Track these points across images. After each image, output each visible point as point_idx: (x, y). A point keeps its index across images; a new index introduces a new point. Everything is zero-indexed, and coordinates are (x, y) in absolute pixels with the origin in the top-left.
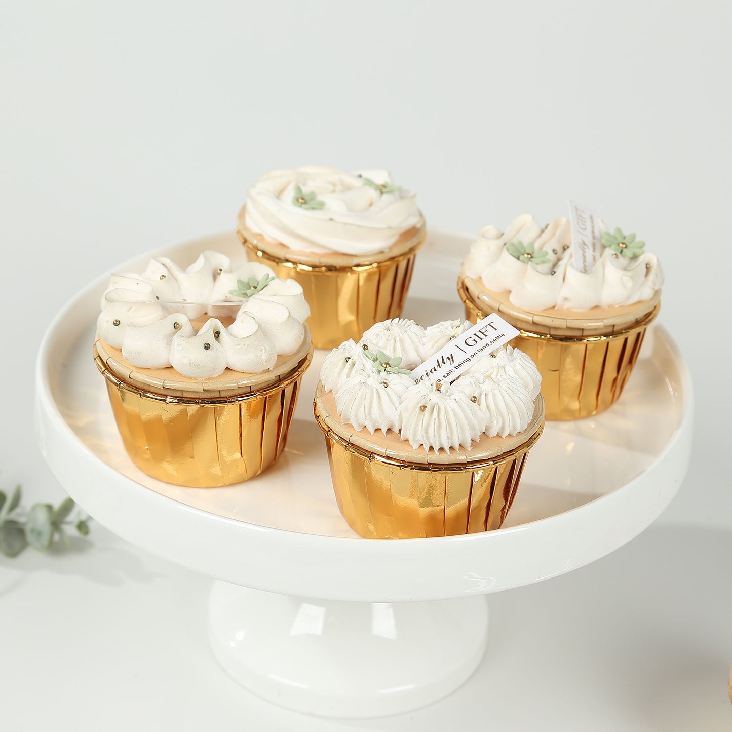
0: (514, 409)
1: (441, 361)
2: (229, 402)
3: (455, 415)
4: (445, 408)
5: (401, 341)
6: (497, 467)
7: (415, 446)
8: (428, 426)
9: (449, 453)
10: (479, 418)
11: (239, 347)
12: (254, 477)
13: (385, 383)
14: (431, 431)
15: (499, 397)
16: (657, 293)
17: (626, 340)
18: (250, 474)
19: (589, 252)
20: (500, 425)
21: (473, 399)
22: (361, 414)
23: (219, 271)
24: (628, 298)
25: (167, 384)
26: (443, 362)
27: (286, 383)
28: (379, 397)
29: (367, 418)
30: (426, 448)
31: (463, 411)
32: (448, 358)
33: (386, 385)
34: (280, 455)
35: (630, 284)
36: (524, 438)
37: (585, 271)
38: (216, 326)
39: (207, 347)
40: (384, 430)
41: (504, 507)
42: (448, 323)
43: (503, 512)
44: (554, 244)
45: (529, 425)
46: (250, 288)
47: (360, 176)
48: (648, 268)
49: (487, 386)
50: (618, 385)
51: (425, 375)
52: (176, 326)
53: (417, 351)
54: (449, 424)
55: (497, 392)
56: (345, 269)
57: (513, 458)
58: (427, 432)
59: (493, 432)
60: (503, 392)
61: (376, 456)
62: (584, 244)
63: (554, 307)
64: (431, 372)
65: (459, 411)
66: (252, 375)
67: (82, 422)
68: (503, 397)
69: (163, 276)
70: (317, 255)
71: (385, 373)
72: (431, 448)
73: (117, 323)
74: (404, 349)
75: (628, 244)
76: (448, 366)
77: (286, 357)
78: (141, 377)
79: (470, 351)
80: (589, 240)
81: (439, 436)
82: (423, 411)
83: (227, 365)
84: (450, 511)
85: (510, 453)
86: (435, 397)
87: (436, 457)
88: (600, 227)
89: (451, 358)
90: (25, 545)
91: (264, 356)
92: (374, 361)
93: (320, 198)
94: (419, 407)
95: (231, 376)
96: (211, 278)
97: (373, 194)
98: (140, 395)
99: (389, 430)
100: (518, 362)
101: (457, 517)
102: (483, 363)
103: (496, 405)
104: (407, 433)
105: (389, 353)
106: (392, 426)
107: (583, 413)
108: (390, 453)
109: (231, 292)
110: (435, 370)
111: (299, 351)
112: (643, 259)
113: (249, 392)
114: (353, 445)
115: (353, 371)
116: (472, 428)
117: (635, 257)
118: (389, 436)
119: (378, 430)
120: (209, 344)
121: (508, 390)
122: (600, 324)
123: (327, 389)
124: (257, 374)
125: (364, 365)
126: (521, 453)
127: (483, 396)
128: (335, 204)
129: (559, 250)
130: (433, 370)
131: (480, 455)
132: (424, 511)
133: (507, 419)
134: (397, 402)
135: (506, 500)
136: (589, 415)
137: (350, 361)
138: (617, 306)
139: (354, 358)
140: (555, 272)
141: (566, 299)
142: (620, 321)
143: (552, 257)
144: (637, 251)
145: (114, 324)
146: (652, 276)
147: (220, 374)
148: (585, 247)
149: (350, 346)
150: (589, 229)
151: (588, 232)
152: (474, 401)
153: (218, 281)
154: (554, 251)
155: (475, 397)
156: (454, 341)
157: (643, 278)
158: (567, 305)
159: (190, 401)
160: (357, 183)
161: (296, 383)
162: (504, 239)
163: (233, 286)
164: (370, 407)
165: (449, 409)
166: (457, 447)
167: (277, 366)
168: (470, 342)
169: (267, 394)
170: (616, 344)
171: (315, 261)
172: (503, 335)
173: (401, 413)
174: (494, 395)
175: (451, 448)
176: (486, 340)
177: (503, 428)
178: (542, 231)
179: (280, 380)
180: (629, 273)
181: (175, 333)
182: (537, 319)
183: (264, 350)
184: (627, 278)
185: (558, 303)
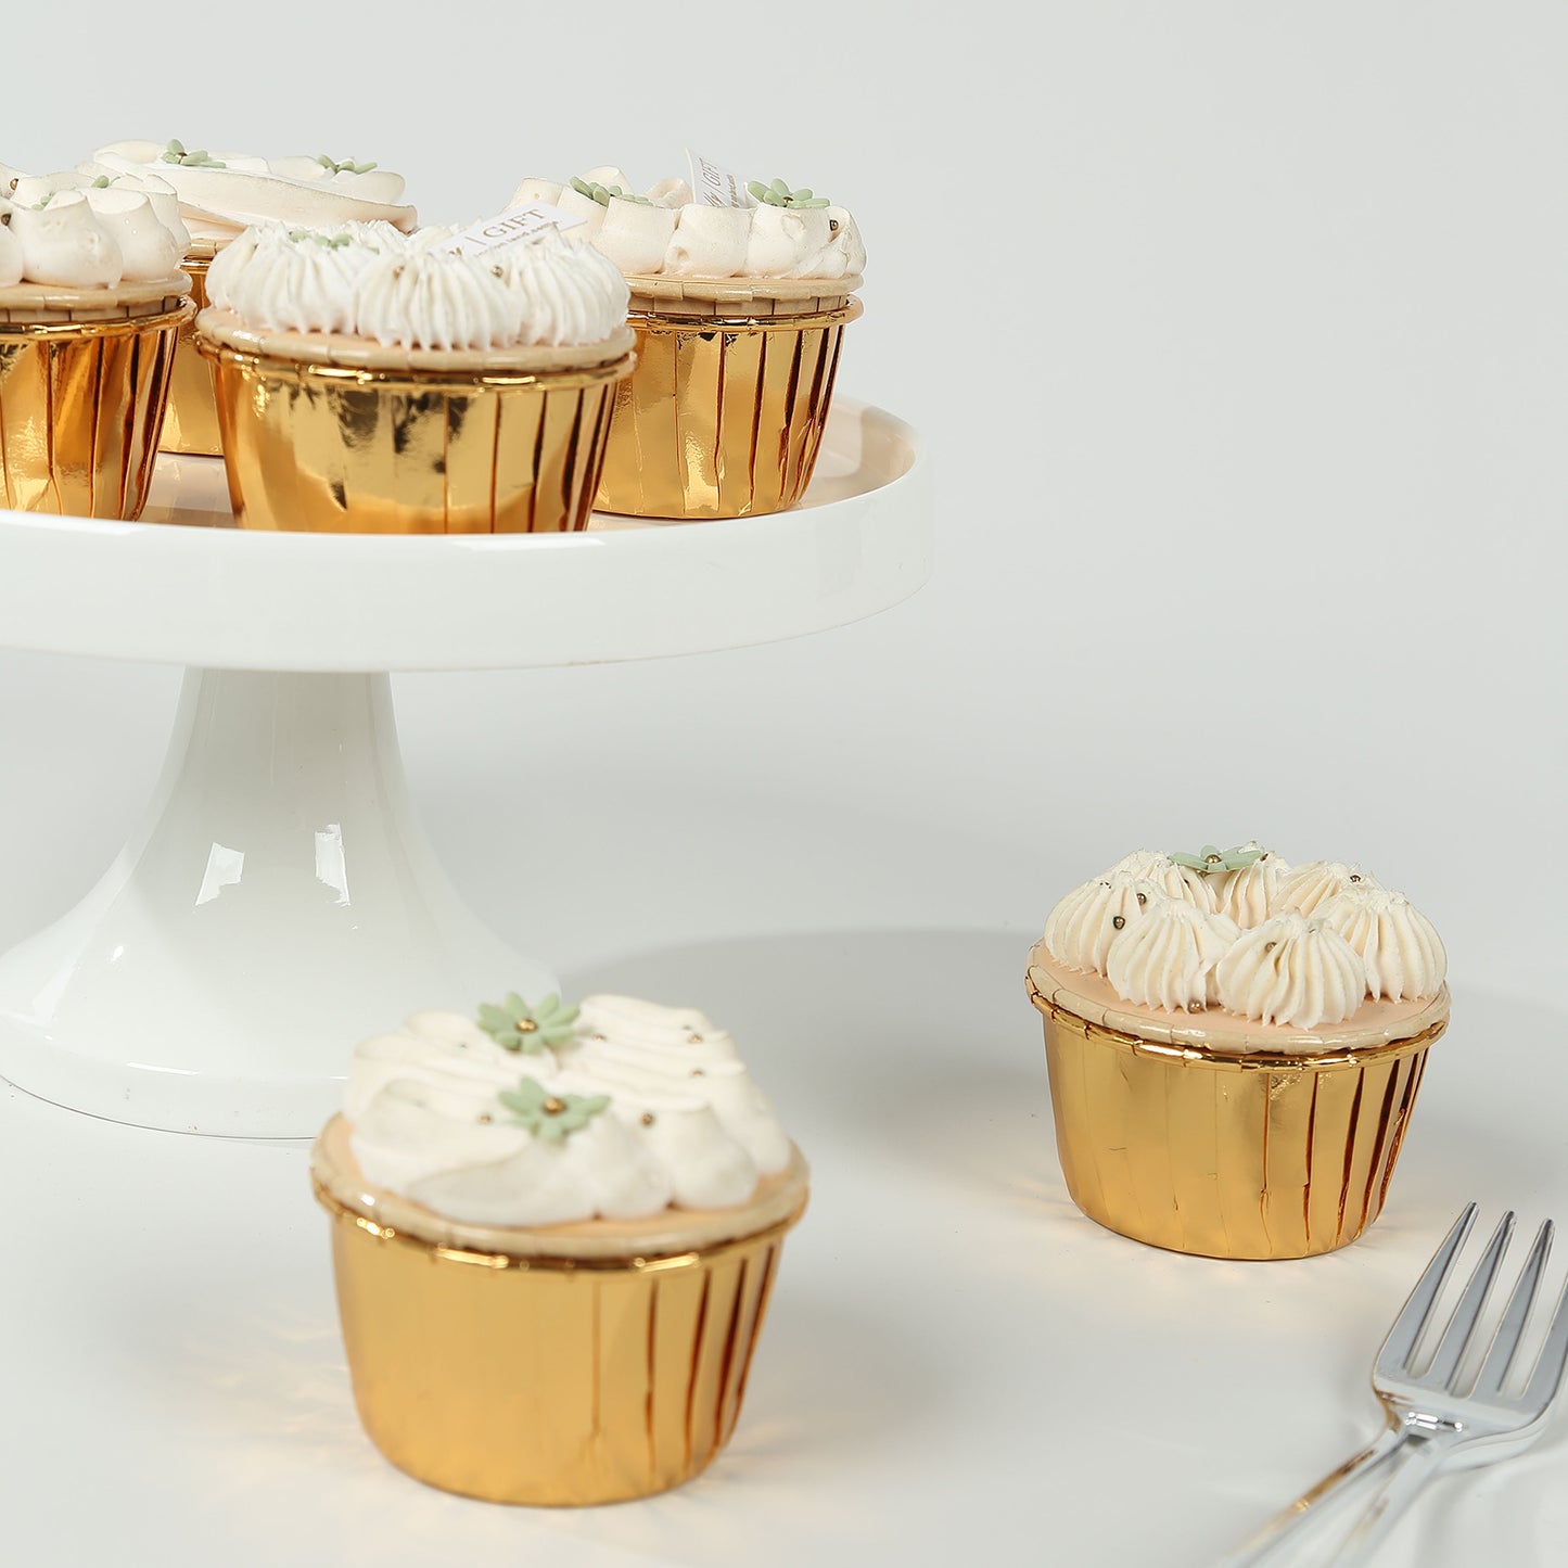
4: (442, 274)
7: (385, 343)
8: (408, 301)
9: (450, 353)
10: (510, 305)
11: (48, 227)
14: (414, 308)
15: (545, 272)
21: (496, 272)
22: (283, 300)
29: (295, 308)
30: (407, 344)
31: (478, 285)
35: (800, 235)
40: (326, 329)
48: (834, 229)
54: (448, 295)
58: (407, 313)
59: (534, 335)
60: (554, 264)
61: (311, 367)
63: (659, 271)
66: (73, 289)
72: (416, 345)
75: (797, 201)
79: (494, 241)
81: (431, 319)
82: (399, 276)
83: (25, 270)
84: (458, 516)
85: (569, 368)
87: (425, 359)
91: (98, 250)
94: (391, 270)
99: (337, 327)
104: (370, 317)
106: (342, 320)
108: (337, 354)
113: (67, 323)
114: (267, 356)
118: (336, 337)
119: (315, 330)
121: (563, 263)
122: (746, 293)
124: (83, 288)
127: (515, 271)
128: (244, 163)
133: (560, 309)
135: (568, 506)
141: (682, 253)
142: (784, 293)
147: (10, 284)
151: (724, 190)
152: (498, 276)
158: (685, 266)
165: (452, 277)
166: (465, 344)
167: (122, 287)
172: (554, 223)
173: (358, 291)
174: (536, 269)
175: (455, 345)
183: (96, 239)
184: (793, 221)
185: (667, 261)
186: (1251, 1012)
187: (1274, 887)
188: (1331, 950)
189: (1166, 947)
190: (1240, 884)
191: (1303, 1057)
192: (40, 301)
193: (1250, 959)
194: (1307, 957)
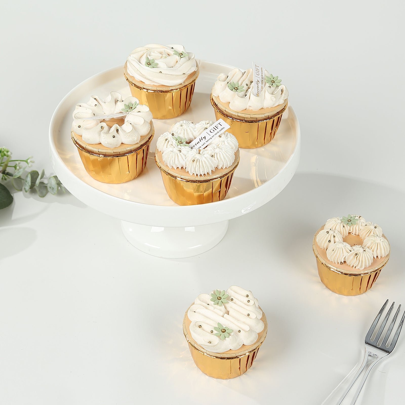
0: (227, 159)
1: (201, 139)
2: (123, 156)
3: (205, 163)
4: (201, 161)
5: (187, 130)
6: (221, 180)
7: (191, 174)
8: (195, 167)
9: (203, 176)
10: (214, 163)
11: (126, 136)
12: (135, 178)
13: (180, 150)
14: (197, 169)
15: (221, 155)
16: (286, 100)
17: (274, 120)
18: (133, 177)
19: (260, 85)
20: (222, 164)
21: (212, 156)
22: (171, 162)
23: (117, 101)
24: (274, 105)
25: (100, 150)
26: (202, 139)
27: (144, 147)
28: (178, 156)
29: (174, 164)
30: (195, 175)
31: (208, 161)
32: (204, 138)
33: (180, 151)
34: (144, 169)
35: (274, 99)
36: (232, 169)
37: (257, 95)
38: (117, 127)
39: (114, 137)
40: (180, 168)
41: (226, 190)
42: (204, 122)
43: (226, 192)
44: (247, 82)
45: (233, 163)
46: (130, 107)
47: (172, 48)
48: (282, 91)
49: (217, 150)
50: (273, 134)
51: (195, 145)
52: (102, 127)
53: (193, 134)
54: (203, 166)
55: (220, 153)
56: (167, 92)
57: (227, 176)
58: (195, 169)
59: (220, 167)
60: (223, 153)
61: (177, 178)
62: (258, 81)
63: (246, 109)
64: (197, 143)
65: (206, 161)
66: (131, 145)
67: (68, 156)
68: (223, 155)
69: (96, 105)
70: (156, 86)
71: (180, 146)
72: (197, 175)
73: (79, 127)
74: (188, 134)
75: (275, 81)
76: (204, 141)
77: (144, 136)
78: (90, 148)
79: (212, 134)
80: (260, 80)
81: (200, 171)
82: (194, 162)
83: (122, 143)
84: (205, 194)
85: (226, 174)
86: (198, 156)
87: (199, 178)
88: (265, 72)
89: (205, 138)
90: (47, 192)
91: (135, 139)
92: (176, 140)
93: (156, 62)
94: (192, 160)
95: (123, 146)
96: (114, 104)
97: (177, 57)
98: (90, 154)
99: (182, 167)
100: (229, 139)
101: (209, 195)
102: (216, 140)
103: (220, 157)
104: (188, 169)
105: (182, 136)
106: (183, 166)
107: (260, 145)
108: (183, 177)
109: (122, 109)
110: (199, 143)
111: (149, 133)
112: (280, 88)
113: (131, 152)
114: (169, 173)
115: (169, 145)
116: (212, 167)
117: (277, 86)
118: (182, 170)
119: (178, 168)
120: (114, 136)
121: (224, 152)
122: (263, 116)
123: (159, 150)
124: (133, 145)
125: (172, 142)
126: (231, 174)
127: (216, 154)
128: (161, 63)
129: (249, 84)
130: (198, 143)
131: (214, 177)
132: (196, 194)
133: (224, 162)
134: (184, 158)
135: (226, 188)
136: (262, 146)
137: (167, 140)
138: (270, 108)
139: (169, 139)
140: (246, 95)
141: (250, 106)
142: (270, 114)
143: (246, 87)
144: (278, 84)
145: (78, 127)
146: (283, 94)
147: (119, 145)
148: (259, 83)
149: (167, 134)
150: (261, 74)
151: (260, 76)
152: (212, 157)
153: (117, 105)
154: (247, 85)
155: (213, 155)
156: (206, 130)
157: (280, 95)
158: (251, 108)
159: (109, 156)
160: (171, 52)
161: (148, 146)
162: (228, 80)
163: (123, 107)
164: (175, 160)
165: (203, 161)
166: (206, 174)
167: (140, 141)
168: (212, 131)
169: (137, 152)
170: (270, 122)
171: (155, 89)
172: (224, 128)
173: (186, 162)
174: (219, 153)
175: (204, 174)
176: (218, 130)
177: (223, 166)
178: (243, 74)
179: (142, 146)
180: (274, 96)
181: (102, 130)
182: (239, 114)
183: (135, 136)
184: (273, 97)
185: (247, 108)
186: (351, 266)
187: (360, 227)
188: (366, 255)
189: (337, 254)
190: (354, 226)
191: (360, 275)
192: (125, 150)
193: (352, 257)
194: (362, 257)
